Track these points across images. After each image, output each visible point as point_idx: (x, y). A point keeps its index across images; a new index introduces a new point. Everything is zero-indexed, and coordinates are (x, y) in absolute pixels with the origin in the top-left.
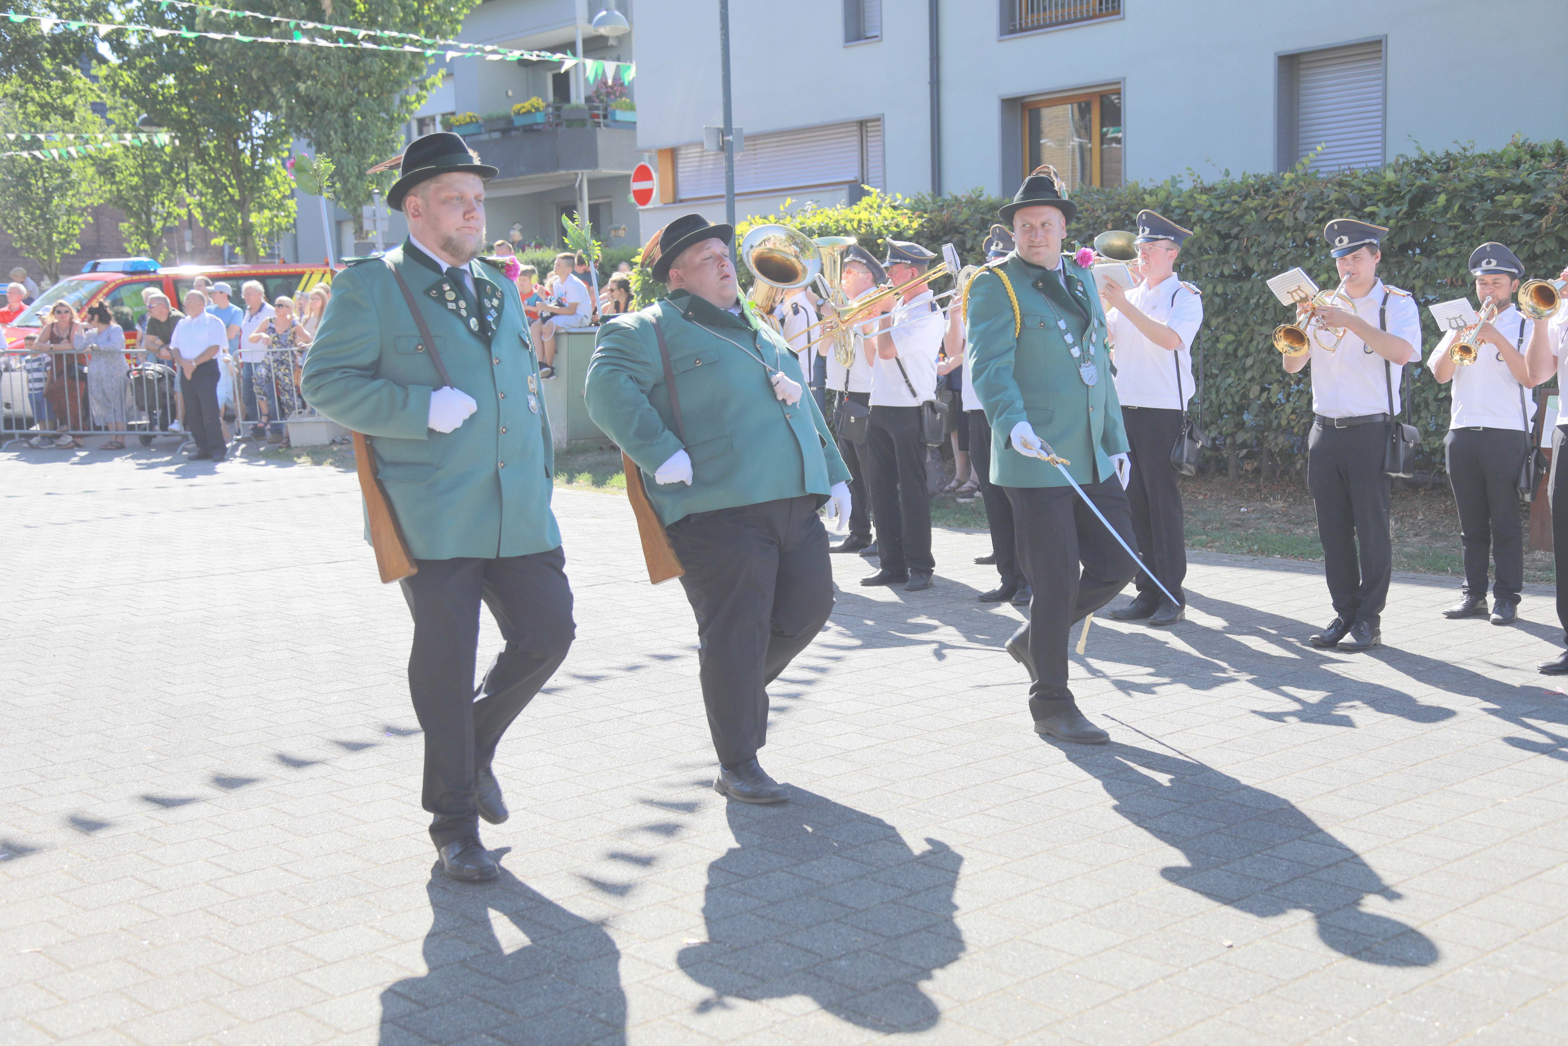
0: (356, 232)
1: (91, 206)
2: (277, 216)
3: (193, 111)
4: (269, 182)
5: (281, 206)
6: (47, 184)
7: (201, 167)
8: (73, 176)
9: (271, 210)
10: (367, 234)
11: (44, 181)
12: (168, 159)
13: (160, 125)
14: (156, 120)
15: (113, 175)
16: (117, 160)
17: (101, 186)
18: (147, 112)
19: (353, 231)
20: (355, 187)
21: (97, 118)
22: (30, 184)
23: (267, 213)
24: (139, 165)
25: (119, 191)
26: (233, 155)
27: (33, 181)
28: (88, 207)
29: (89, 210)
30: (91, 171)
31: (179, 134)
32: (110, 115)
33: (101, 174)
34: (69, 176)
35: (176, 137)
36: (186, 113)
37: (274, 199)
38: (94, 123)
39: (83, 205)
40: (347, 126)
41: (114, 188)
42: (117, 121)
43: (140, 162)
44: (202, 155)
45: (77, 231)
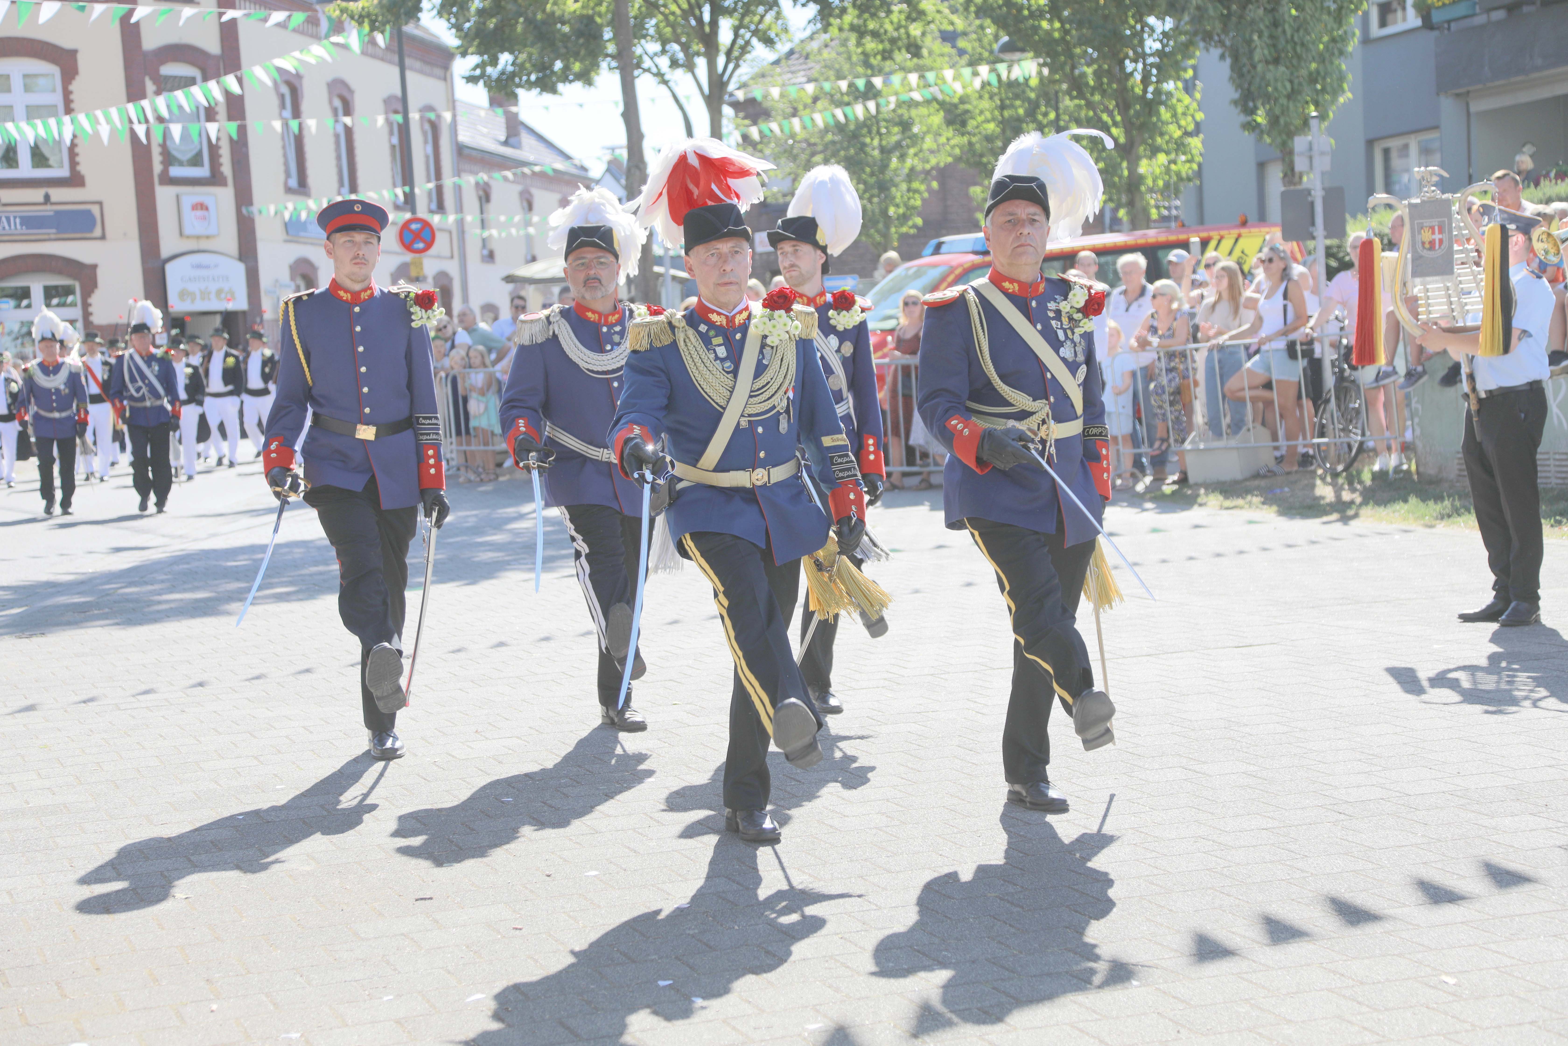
0: (1285, 175)
1: (936, 168)
2: (1174, 162)
3: (1067, 26)
4: (1165, 114)
5: (1180, 146)
6: (884, 143)
7: (1077, 102)
8: (915, 129)
9: (1167, 153)
10: (1301, 178)
11: (881, 140)
12: (1033, 95)
13: (1023, 50)
14: (1020, 44)
15: (964, 124)
16: (969, 103)
17: (948, 139)
18: (1009, 34)
19: (1281, 175)
20: (1285, 111)
21: (947, 49)
22: (864, 145)
23: (1162, 158)
24: (996, 107)
25: (970, 144)
26: (1119, 81)
27: (868, 140)
28: (932, 168)
29: (934, 173)
30: (937, 119)
31: (1049, 60)
32: (962, 43)
33: (949, 122)
34: (910, 130)
35: (1045, 64)
36: (1058, 30)
37: (1171, 137)
38: (942, 55)
39: (928, 167)
40: (1275, 24)
41: (965, 139)
42: (969, 49)
43: (999, 102)
44: (1078, 86)
45: (918, 203)
